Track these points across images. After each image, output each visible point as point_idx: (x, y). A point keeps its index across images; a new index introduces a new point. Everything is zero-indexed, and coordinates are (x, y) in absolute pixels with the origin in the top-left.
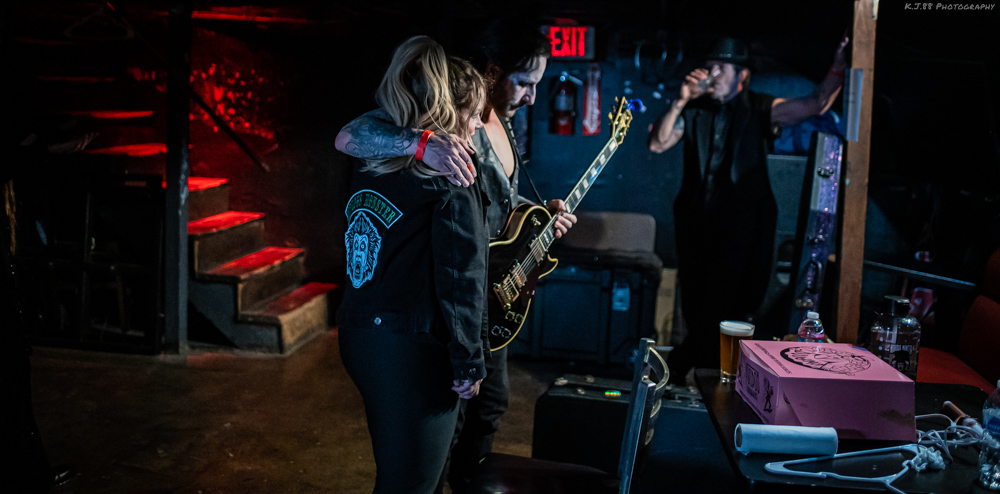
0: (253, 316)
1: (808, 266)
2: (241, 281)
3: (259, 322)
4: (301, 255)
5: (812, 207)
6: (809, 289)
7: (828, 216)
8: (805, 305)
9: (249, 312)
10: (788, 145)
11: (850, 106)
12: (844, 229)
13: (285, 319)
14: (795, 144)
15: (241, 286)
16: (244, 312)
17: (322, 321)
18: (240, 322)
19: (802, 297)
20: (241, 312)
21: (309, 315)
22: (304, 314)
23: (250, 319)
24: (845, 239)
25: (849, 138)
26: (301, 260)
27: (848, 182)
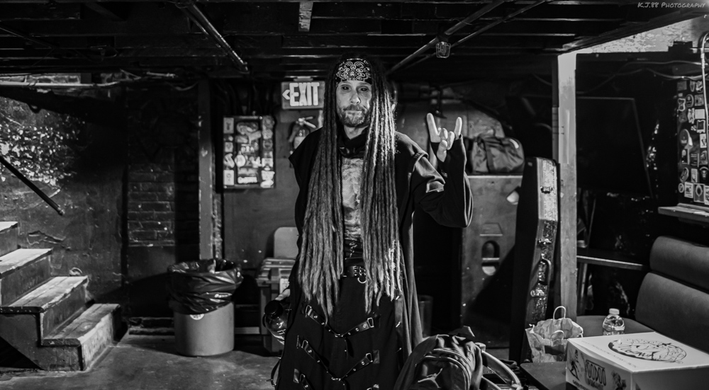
0: (55, 340)
1: (539, 263)
2: (43, 311)
3: (60, 345)
4: (85, 281)
5: (540, 218)
6: (540, 282)
7: (552, 223)
8: (538, 295)
9: (50, 337)
10: (483, 168)
11: (561, 136)
12: (562, 232)
13: (83, 340)
14: (488, 166)
15: (42, 315)
16: (46, 338)
17: (110, 337)
18: (43, 347)
19: (534, 288)
20: (44, 338)
21: (101, 334)
22: (97, 333)
23: (53, 343)
24: (562, 240)
25: (560, 161)
26: (86, 285)
27: (562, 195)
